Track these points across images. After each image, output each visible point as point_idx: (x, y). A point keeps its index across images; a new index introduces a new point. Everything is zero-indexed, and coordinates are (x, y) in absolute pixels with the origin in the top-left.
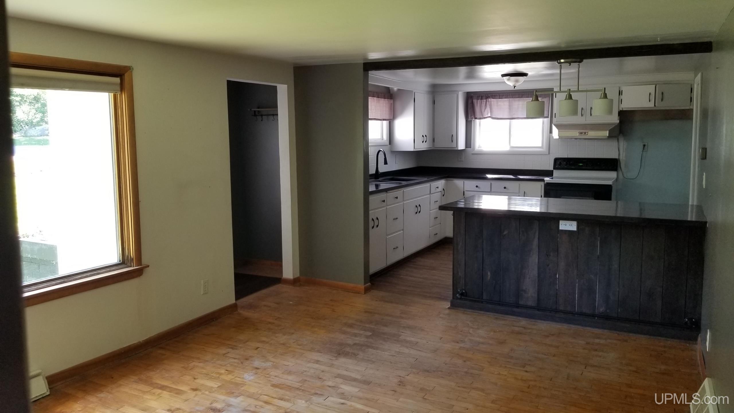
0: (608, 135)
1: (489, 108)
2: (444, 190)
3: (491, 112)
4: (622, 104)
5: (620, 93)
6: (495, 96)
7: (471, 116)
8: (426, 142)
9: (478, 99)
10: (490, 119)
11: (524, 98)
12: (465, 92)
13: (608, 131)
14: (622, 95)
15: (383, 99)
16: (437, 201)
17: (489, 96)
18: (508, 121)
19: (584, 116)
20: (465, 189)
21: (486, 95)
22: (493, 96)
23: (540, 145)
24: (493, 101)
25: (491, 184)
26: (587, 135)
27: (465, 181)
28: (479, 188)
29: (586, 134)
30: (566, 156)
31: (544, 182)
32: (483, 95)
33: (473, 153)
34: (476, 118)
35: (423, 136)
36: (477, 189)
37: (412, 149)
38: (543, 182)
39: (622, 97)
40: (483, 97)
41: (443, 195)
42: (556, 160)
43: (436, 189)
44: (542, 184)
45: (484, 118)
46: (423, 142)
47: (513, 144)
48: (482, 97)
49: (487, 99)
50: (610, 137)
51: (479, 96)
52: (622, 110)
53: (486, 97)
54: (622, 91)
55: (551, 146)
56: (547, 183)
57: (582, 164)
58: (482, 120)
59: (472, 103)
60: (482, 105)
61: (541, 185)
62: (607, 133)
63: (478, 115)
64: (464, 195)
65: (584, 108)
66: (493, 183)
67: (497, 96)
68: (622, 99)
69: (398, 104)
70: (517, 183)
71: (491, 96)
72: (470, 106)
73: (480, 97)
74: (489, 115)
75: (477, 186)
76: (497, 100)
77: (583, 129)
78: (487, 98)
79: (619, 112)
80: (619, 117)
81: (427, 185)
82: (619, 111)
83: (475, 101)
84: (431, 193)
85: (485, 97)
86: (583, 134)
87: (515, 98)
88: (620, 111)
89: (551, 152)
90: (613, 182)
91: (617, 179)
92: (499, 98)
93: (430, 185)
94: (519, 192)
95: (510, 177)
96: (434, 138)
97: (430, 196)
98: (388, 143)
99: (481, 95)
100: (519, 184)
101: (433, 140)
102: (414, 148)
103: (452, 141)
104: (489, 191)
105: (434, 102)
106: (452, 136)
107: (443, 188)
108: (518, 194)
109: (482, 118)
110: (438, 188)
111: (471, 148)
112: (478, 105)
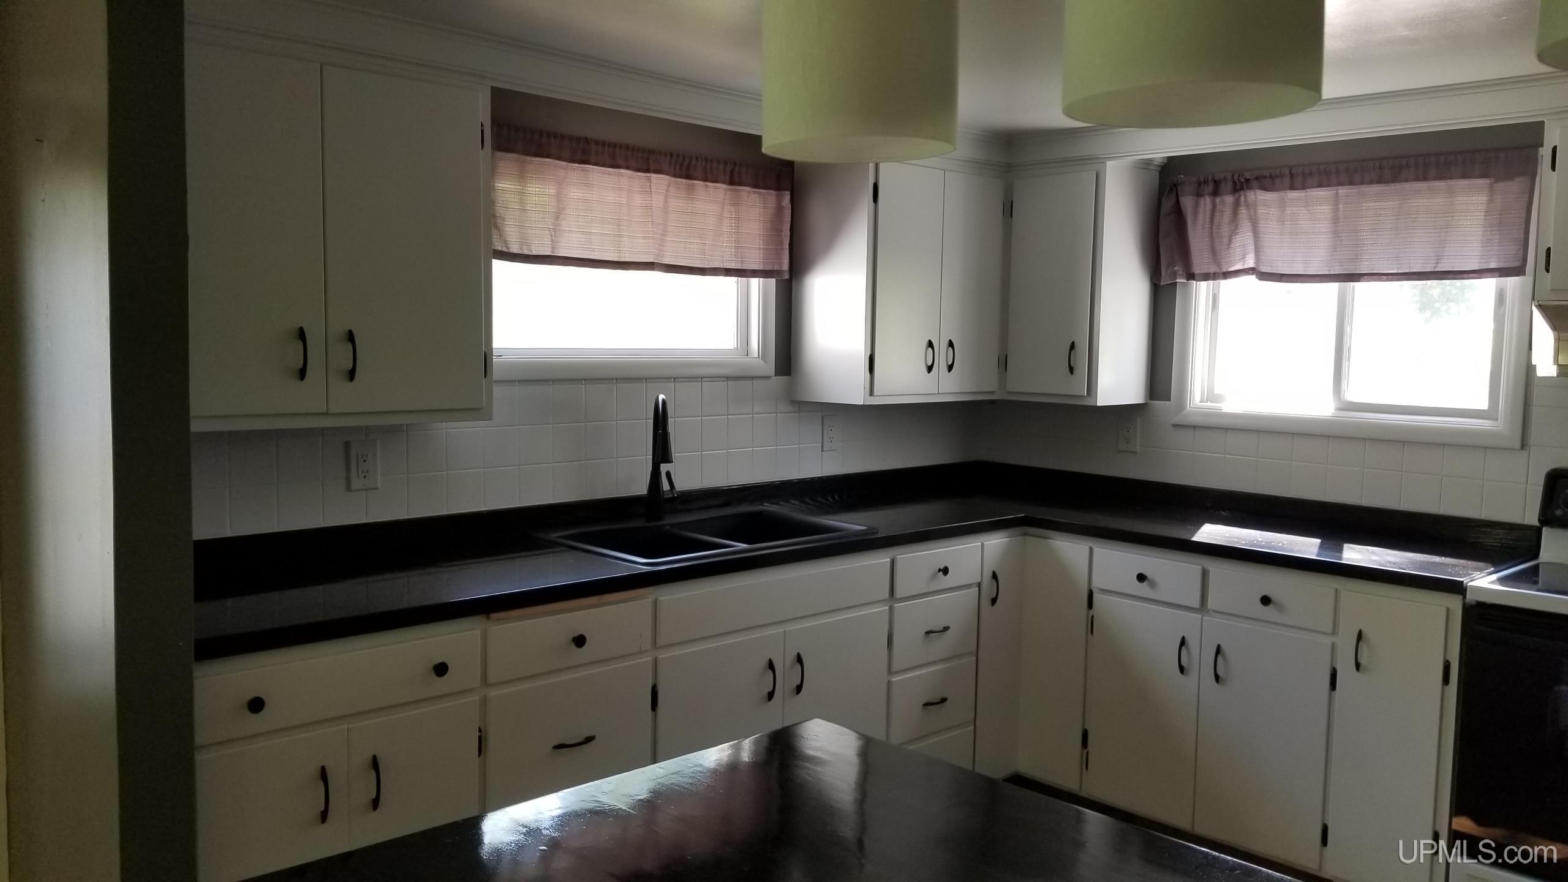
1: (1250, 234)
2: (995, 576)
3: (1258, 251)
6: (1271, 177)
7: (1171, 264)
8: (950, 368)
9: (1199, 195)
10: (1252, 279)
12: (1147, 164)
15: (724, 186)
16: (946, 629)
17: (1248, 181)
18: (1334, 287)
20: (1097, 583)
21: (1236, 177)
22: (1265, 177)
23: (1484, 403)
24: (1263, 200)
25: (1205, 574)
27: (1096, 550)
28: (1153, 585)
31: (1464, 597)
32: (1222, 176)
33: (1177, 420)
34: (1191, 276)
35: (930, 344)
36: (1142, 589)
37: (857, 397)
38: (1461, 597)
40: (1223, 185)
41: (994, 601)
43: (934, 577)
44: (1455, 603)
45: (1227, 275)
46: (930, 369)
47: (1354, 394)
48: (1217, 183)
49: (1242, 193)
51: (1206, 182)
53: (1234, 182)
55: (1535, 410)
56: (1482, 606)
58: (1225, 284)
59: (1178, 213)
60: (1216, 221)
61: (1448, 609)
63: (1200, 260)
64: (1090, 605)
66: (1219, 569)
67: (1282, 176)
70: (1324, 585)
71: (1257, 178)
72: (1166, 224)
73: (1211, 186)
74: (1250, 263)
75: (1141, 578)
76: (1282, 193)
78: (1242, 189)
81: (877, 561)
83: (1187, 202)
84: (900, 592)
85: (1230, 184)
87: (1362, 183)
89: (1531, 440)
92: (1292, 188)
93: (893, 563)
94: (1335, 631)
95: (1307, 547)
96: (1007, 356)
97: (891, 609)
98: (769, 367)
99: (1217, 178)
100: (1336, 590)
101: (1003, 363)
102: (871, 393)
103: (1072, 370)
104: (1196, 604)
105: (1009, 210)
106: (1073, 346)
107: (995, 570)
108: (1327, 641)
109: (1221, 276)
110: (945, 571)
111: (1170, 401)
112: (1201, 216)
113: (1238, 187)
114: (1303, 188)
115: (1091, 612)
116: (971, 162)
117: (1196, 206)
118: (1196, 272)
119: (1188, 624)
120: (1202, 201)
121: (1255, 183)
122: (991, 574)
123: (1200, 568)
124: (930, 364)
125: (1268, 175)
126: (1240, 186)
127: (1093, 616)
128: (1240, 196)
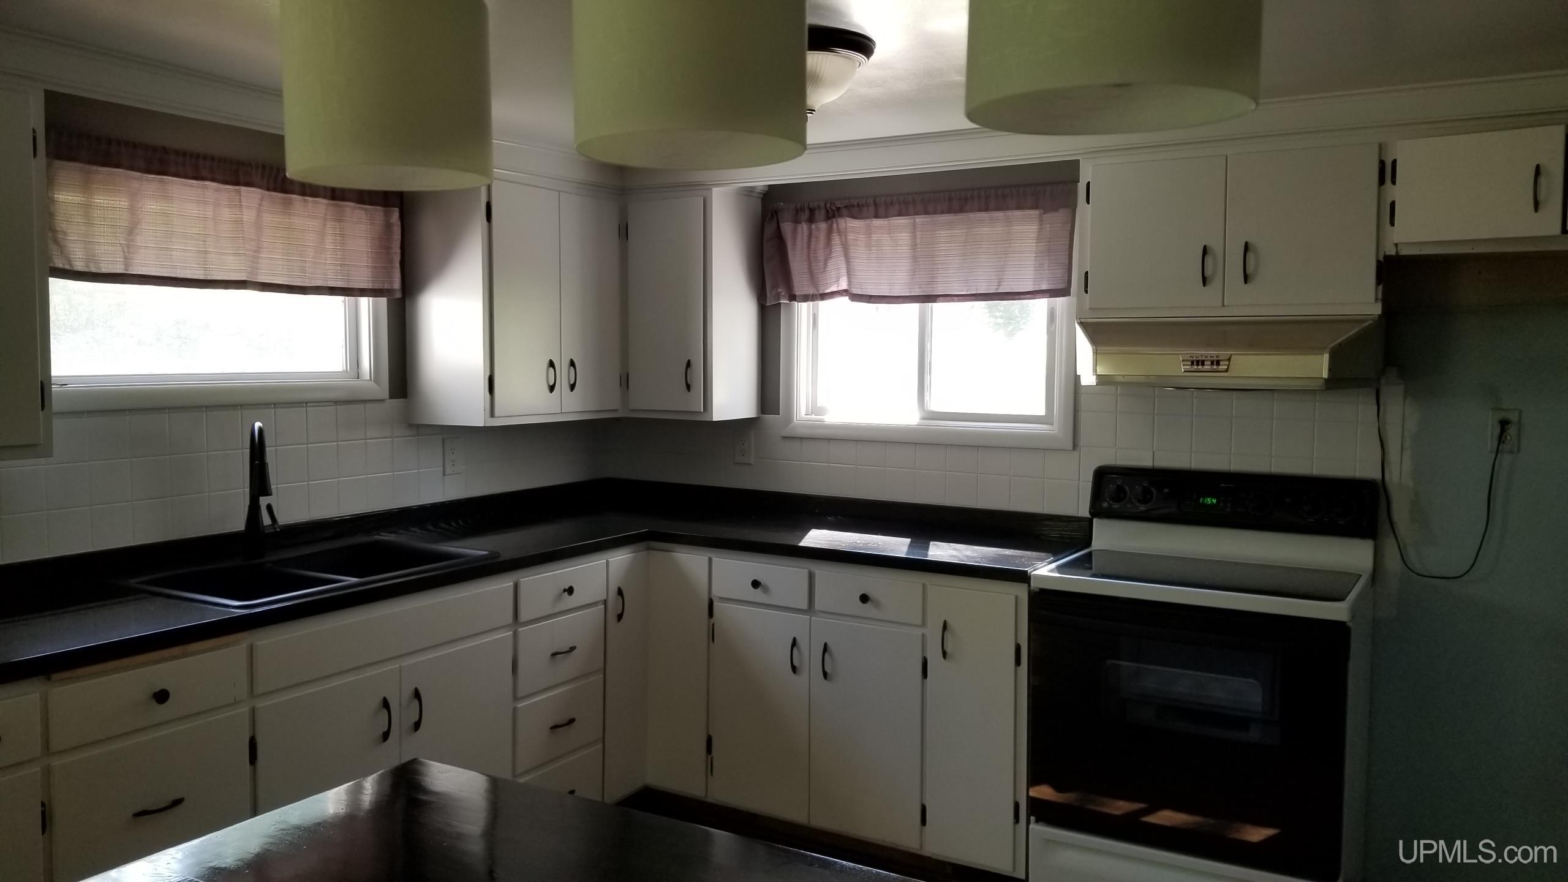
0: (1325, 375)
1: (843, 258)
2: (620, 592)
3: (849, 273)
4: (1392, 224)
5: (1386, 173)
6: (858, 205)
7: (775, 286)
8: (572, 387)
9: (796, 221)
10: (845, 299)
11: (972, 215)
12: (749, 191)
13: (1326, 357)
14: (1394, 182)
16: (572, 649)
17: (839, 209)
18: (915, 307)
19: (1215, 285)
20: (717, 592)
21: (828, 205)
22: (853, 206)
23: (1040, 410)
24: (852, 226)
25: (811, 577)
26: (1227, 371)
27: (715, 559)
28: (766, 590)
29: (1223, 367)
30: (1144, 460)
31: (1030, 585)
32: (816, 204)
33: (786, 432)
34: (793, 298)
35: (551, 364)
36: (757, 595)
37: (477, 418)
38: (1026, 585)
39: (1395, 193)
40: (817, 212)
41: (620, 617)
42: (1102, 475)
43: (559, 598)
44: (1022, 592)
45: (823, 296)
46: (552, 388)
47: (937, 404)
48: (812, 211)
49: (834, 220)
50: (1336, 382)
51: (802, 209)
52: (1393, 253)
53: (827, 211)
54: (1394, 162)
55: (1083, 416)
56: (1043, 592)
57: (1214, 501)
58: (823, 304)
59: (779, 238)
60: (812, 246)
61: (1017, 597)
62: (1320, 366)
63: (800, 284)
64: (711, 613)
65: (1216, 245)
66: (824, 572)
67: (868, 205)
68: (1393, 204)
69: (429, 229)
70: (914, 581)
71: (845, 207)
72: (769, 249)
73: (808, 213)
74: (843, 285)
75: (756, 584)
76: (868, 221)
77: (1209, 345)
78: (834, 217)
79: (1378, 262)
80: (1381, 287)
81: (499, 587)
82: (1381, 258)
83: (787, 228)
84: (524, 616)
85: (823, 212)
86: (1207, 367)
87: (935, 213)
88: (1387, 258)
89: (1082, 441)
90: (1354, 611)
91: (1376, 575)
92: (876, 216)
93: (516, 587)
94: (924, 624)
95: (897, 546)
96: (628, 374)
97: (515, 635)
98: (383, 389)
99: (811, 206)
100: (924, 584)
101: (625, 381)
102: (492, 415)
103: (688, 387)
104: (804, 605)
105: (624, 232)
106: (689, 364)
107: (620, 586)
108: (918, 632)
109: (818, 297)
110: (570, 591)
111: (779, 414)
112: (799, 243)
113: (830, 216)
114: (886, 216)
115: (712, 621)
116: (584, 184)
117: (795, 232)
118: (797, 294)
119: (798, 625)
120: (799, 227)
121: (844, 211)
122: (616, 589)
123: (806, 571)
124: (551, 383)
125: (856, 203)
126: (833, 213)
127: (713, 624)
128: (832, 223)
